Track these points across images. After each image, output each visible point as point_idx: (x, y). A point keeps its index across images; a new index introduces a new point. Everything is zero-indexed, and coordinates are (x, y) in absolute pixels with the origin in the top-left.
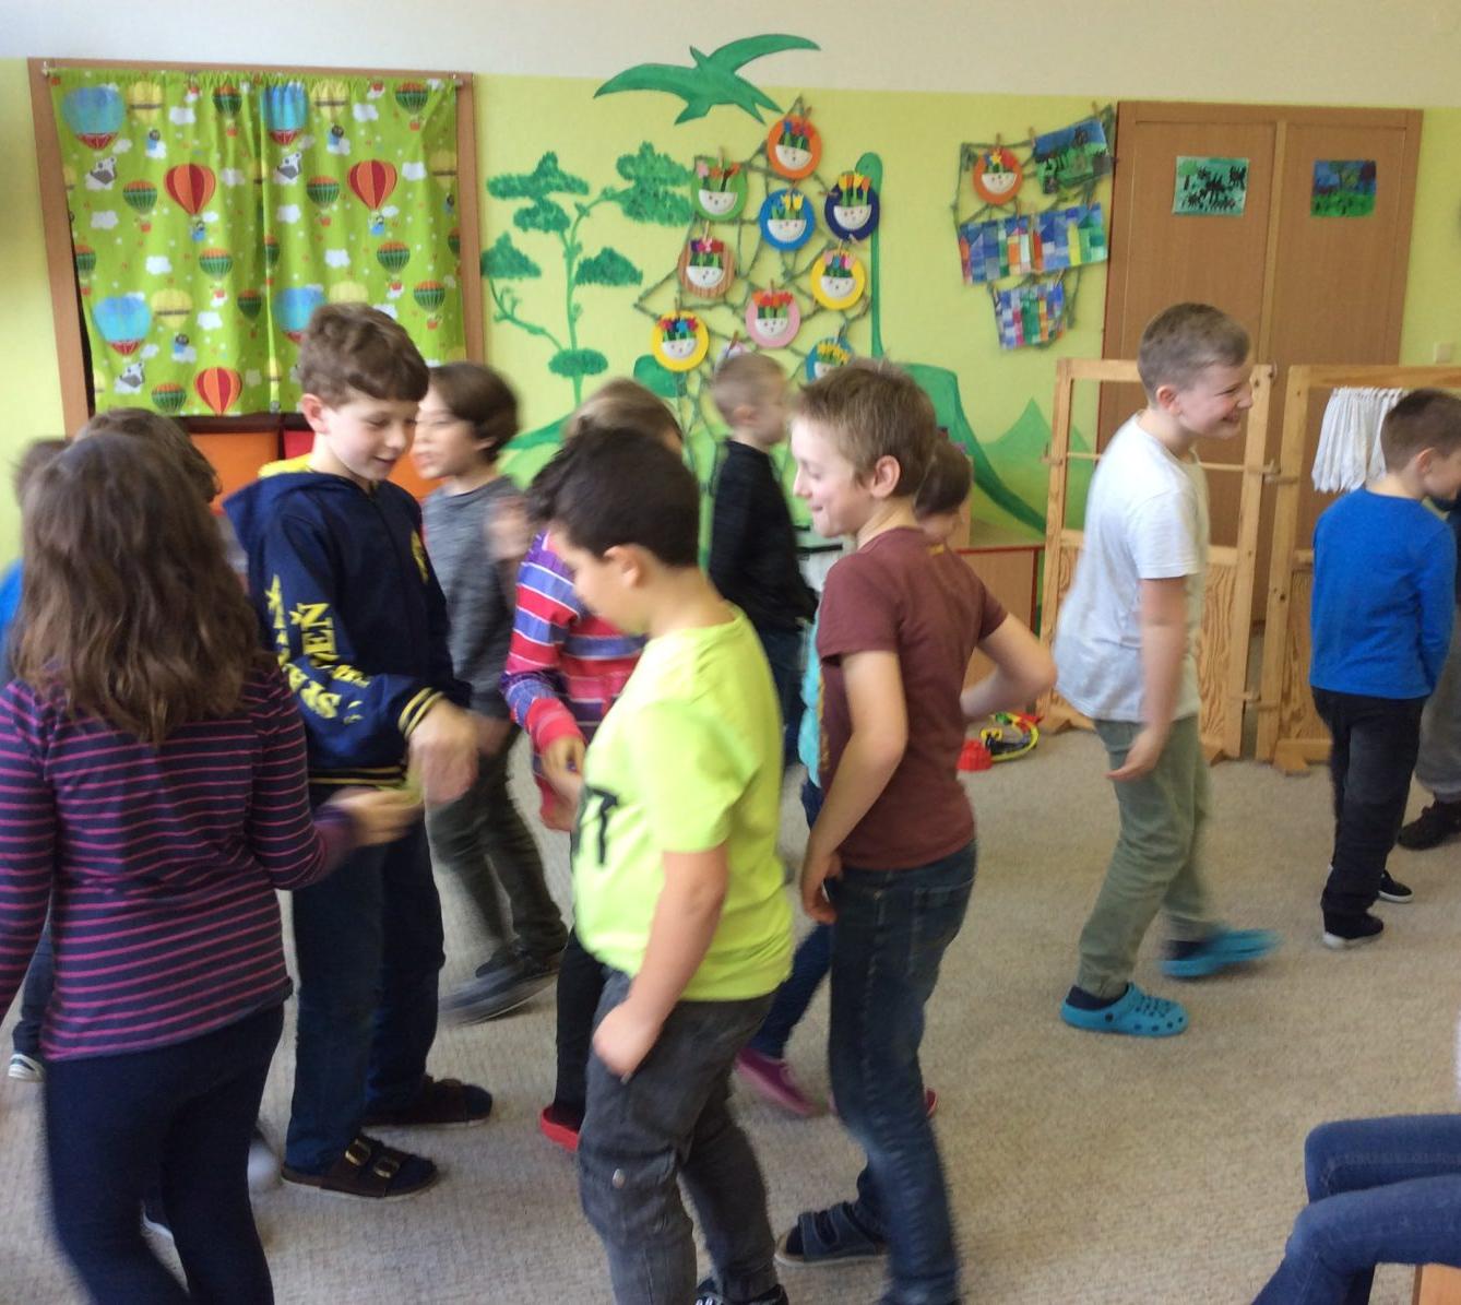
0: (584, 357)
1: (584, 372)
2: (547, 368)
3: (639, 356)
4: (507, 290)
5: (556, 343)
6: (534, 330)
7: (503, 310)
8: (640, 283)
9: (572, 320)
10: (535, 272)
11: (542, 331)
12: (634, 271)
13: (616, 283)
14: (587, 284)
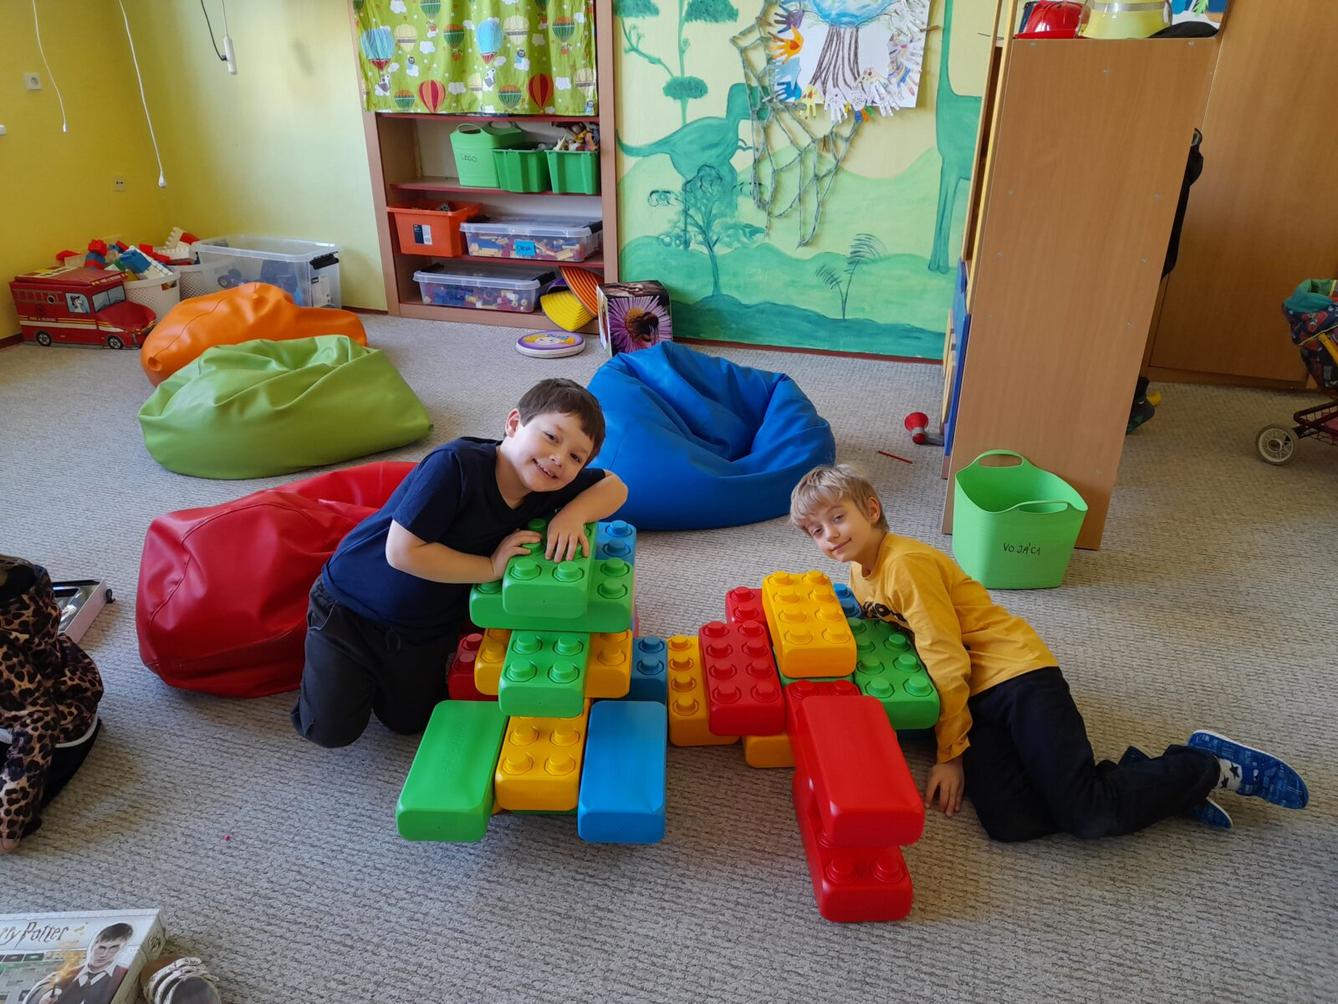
0: (690, 83)
1: (689, 96)
2: (662, 91)
3: (733, 83)
4: (635, 27)
5: (668, 69)
6: (653, 61)
7: (631, 44)
8: (736, 20)
9: (682, 52)
10: (656, 12)
11: (659, 61)
12: (732, 9)
13: (717, 21)
14: (694, 21)
